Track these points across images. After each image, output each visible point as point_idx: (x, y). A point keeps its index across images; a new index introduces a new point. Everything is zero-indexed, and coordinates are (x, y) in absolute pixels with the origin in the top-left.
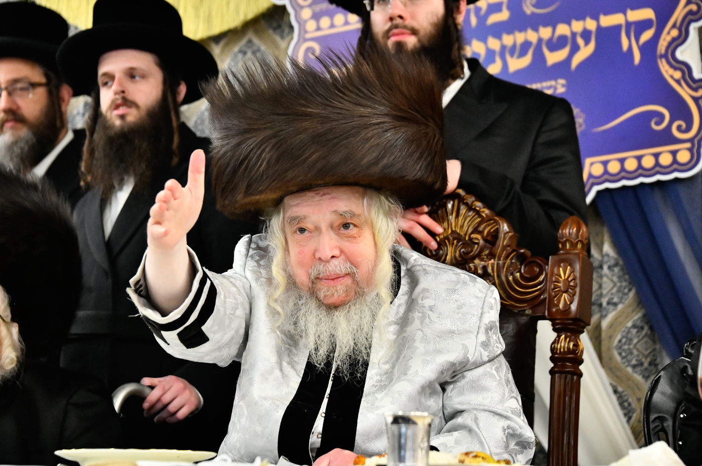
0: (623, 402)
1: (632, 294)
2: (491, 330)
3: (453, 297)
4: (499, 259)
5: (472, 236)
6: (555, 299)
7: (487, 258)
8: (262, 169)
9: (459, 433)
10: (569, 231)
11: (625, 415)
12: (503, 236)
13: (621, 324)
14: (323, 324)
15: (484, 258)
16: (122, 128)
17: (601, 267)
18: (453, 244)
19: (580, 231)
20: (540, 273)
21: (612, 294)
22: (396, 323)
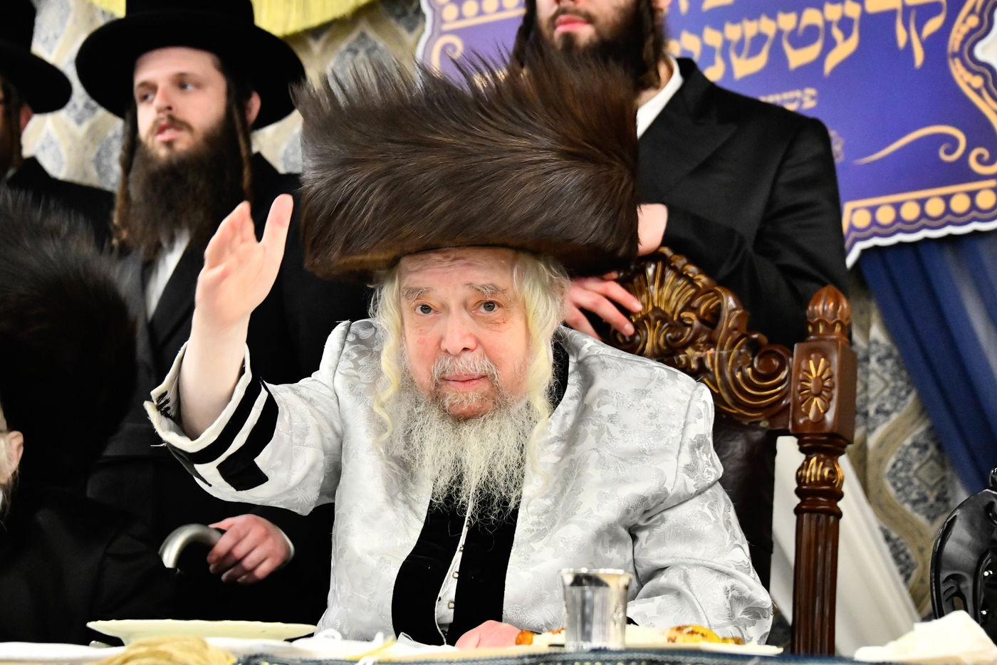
0: (898, 554)
1: (911, 398)
2: (699, 447)
3: (642, 401)
4: (722, 349)
5: (683, 314)
6: (803, 405)
7: (704, 346)
8: (366, 219)
9: (663, 598)
10: (822, 307)
11: (902, 572)
12: (727, 315)
13: (894, 441)
14: (446, 442)
15: (699, 347)
16: (169, 161)
17: (867, 359)
18: (655, 326)
19: (838, 308)
20: (781, 369)
21: (883, 399)
22: (561, 440)
